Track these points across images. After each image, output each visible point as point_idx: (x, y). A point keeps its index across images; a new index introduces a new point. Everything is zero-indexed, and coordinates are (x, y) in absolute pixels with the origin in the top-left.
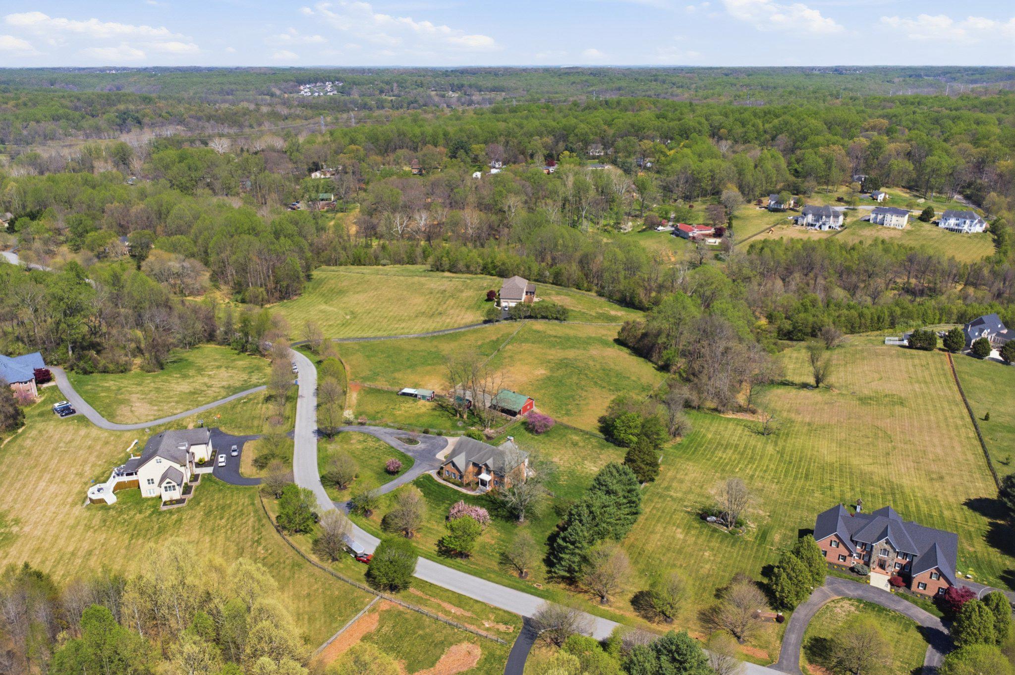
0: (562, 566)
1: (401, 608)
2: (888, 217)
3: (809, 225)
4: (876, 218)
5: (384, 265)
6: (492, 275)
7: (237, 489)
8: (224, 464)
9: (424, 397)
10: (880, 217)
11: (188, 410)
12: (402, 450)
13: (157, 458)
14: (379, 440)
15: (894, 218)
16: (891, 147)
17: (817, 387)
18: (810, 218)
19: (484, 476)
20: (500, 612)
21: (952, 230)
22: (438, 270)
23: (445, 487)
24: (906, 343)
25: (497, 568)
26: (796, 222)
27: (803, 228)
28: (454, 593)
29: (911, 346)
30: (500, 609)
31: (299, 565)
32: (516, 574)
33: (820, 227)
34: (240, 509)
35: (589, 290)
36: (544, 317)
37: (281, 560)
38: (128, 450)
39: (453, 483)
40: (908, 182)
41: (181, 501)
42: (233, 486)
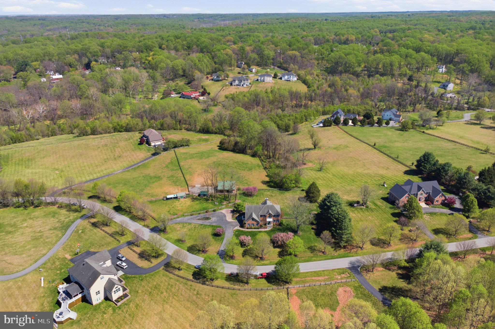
0: (344, 241)
1: (302, 288)
2: (266, 78)
3: (237, 85)
4: (261, 79)
5: (38, 139)
6: (121, 132)
7: (152, 275)
8: (127, 266)
9: (182, 197)
10: (262, 78)
11: (50, 249)
12: (209, 224)
13: (101, 276)
14: (190, 224)
15: (268, 78)
16: (248, 48)
17: (315, 148)
18: (237, 82)
19: (268, 220)
20: (336, 270)
21: (287, 80)
22: (84, 135)
23: (252, 231)
24: (321, 125)
25: (312, 255)
26: (231, 84)
27: (236, 87)
28: (311, 272)
29: (324, 126)
30: (335, 269)
31: (234, 294)
32: (321, 254)
33: (243, 85)
34: (166, 284)
35: (181, 129)
36: (181, 146)
37: (223, 296)
38: (42, 285)
39: (255, 229)
40: (257, 63)
41: (125, 296)
42: (147, 275)
